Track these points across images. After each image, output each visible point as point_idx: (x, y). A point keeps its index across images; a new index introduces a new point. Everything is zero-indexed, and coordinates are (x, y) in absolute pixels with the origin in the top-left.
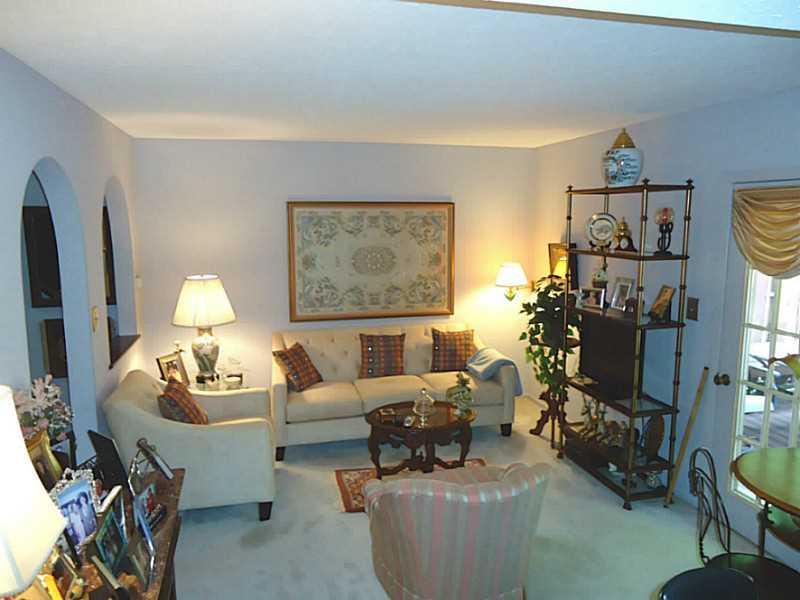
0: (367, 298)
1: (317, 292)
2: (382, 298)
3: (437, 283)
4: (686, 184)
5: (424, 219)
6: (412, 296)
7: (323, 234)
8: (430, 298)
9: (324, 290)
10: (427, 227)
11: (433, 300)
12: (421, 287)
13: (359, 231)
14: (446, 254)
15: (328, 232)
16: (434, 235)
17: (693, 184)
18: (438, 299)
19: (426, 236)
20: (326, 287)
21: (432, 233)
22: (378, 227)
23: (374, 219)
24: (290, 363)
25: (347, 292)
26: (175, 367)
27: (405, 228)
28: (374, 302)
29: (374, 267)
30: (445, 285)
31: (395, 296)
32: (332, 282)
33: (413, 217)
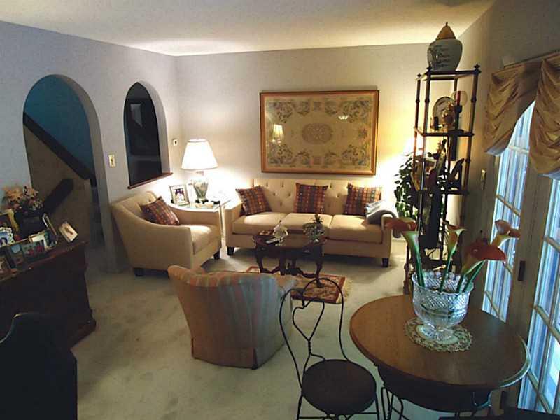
0: (312, 160)
1: (279, 153)
2: (323, 160)
3: (363, 151)
4: (474, 69)
5: (355, 103)
6: (345, 160)
7: (283, 114)
8: (358, 162)
9: (284, 153)
10: (357, 109)
11: (360, 163)
12: (351, 154)
13: (307, 112)
14: (372, 129)
15: (286, 114)
16: (362, 115)
17: (479, 69)
18: (363, 163)
19: (356, 116)
20: (285, 150)
21: (360, 114)
22: (320, 109)
23: (317, 104)
24: (245, 197)
25: (299, 154)
26: (182, 193)
27: (339, 110)
28: (317, 162)
29: (317, 138)
30: (370, 153)
31: (332, 158)
32: (289, 147)
33: (346, 102)
